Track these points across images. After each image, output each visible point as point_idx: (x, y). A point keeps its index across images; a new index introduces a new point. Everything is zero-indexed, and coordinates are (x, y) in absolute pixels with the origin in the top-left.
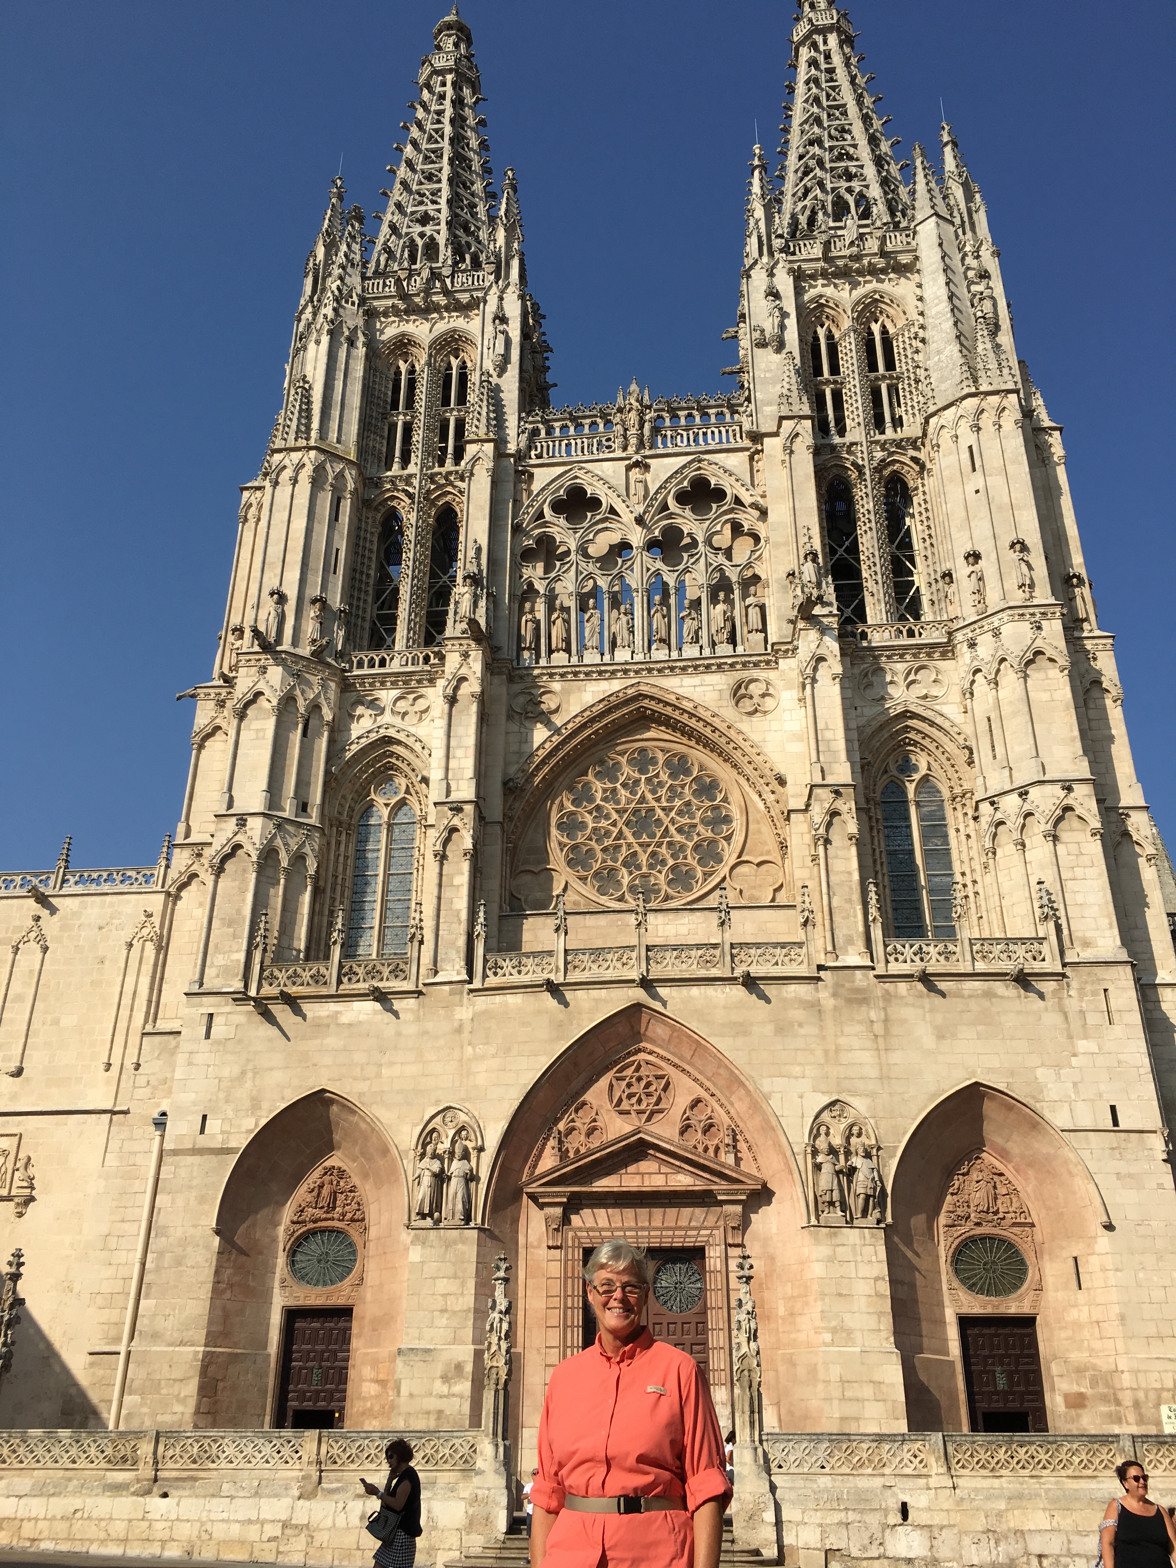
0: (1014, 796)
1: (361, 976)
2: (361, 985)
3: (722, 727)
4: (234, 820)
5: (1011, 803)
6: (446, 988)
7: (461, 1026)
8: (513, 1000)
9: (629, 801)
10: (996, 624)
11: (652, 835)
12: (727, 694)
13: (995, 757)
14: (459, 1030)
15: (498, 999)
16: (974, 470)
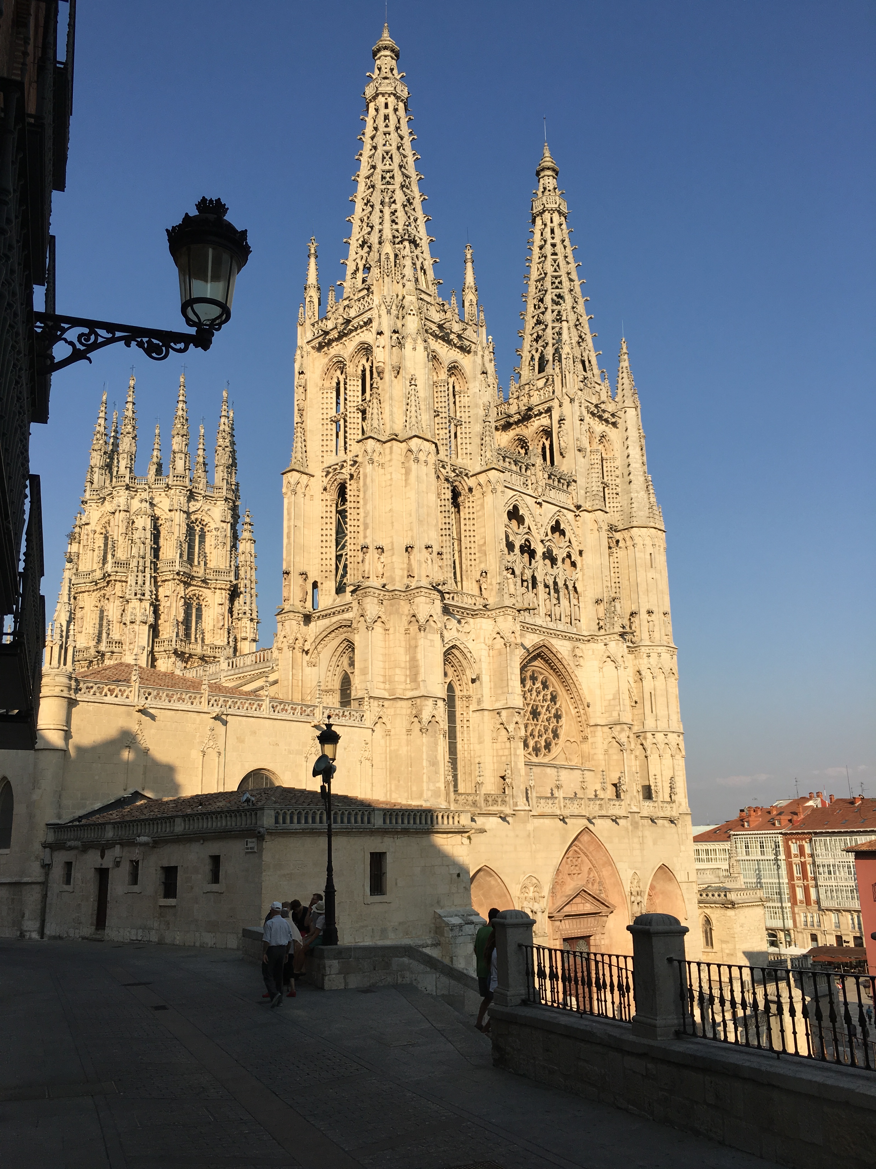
0: (662, 734)
1: (490, 803)
2: (491, 808)
3: (570, 671)
4: (432, 699)
5: (660, 736)
6: (522, 812)
7: (529, 834)
8: (547, 821)
9: (531, 699)
10: (659, 651)
11: (537, 721)
12: (571, 652)
13: (652, 712)
14: (529, 836)
15: (541, 821)
16: (652, 567)
